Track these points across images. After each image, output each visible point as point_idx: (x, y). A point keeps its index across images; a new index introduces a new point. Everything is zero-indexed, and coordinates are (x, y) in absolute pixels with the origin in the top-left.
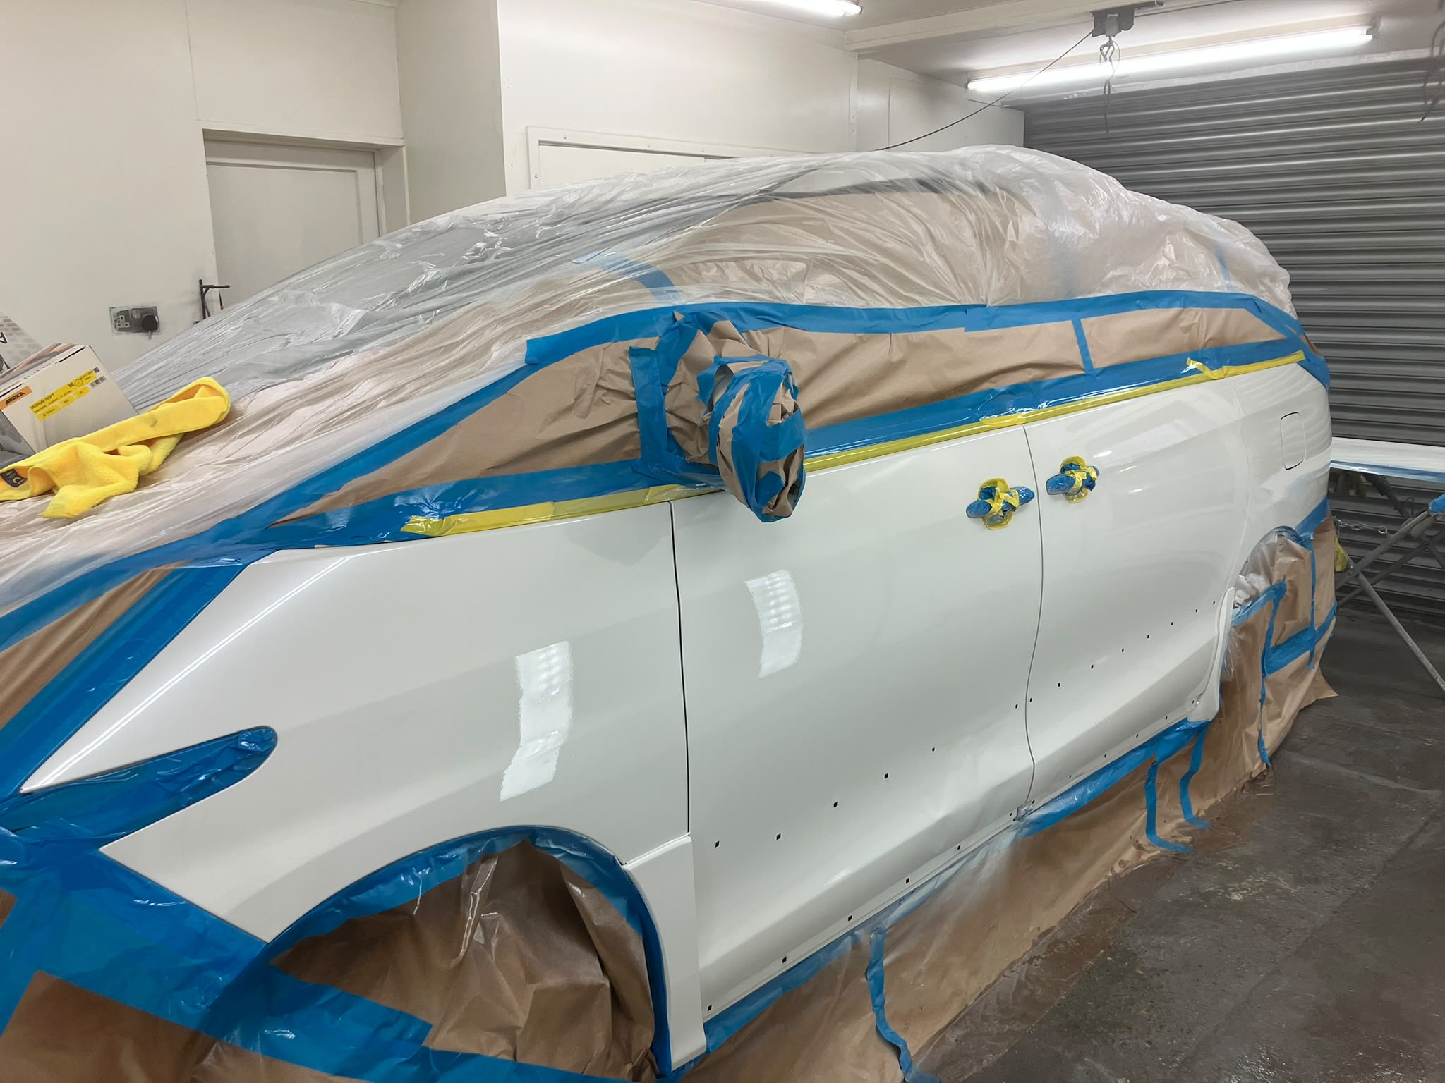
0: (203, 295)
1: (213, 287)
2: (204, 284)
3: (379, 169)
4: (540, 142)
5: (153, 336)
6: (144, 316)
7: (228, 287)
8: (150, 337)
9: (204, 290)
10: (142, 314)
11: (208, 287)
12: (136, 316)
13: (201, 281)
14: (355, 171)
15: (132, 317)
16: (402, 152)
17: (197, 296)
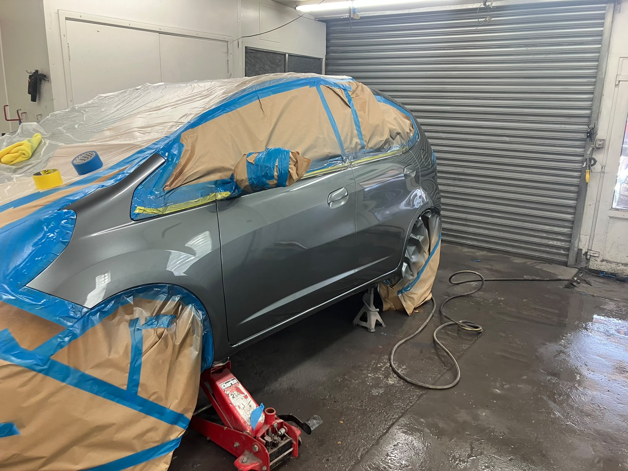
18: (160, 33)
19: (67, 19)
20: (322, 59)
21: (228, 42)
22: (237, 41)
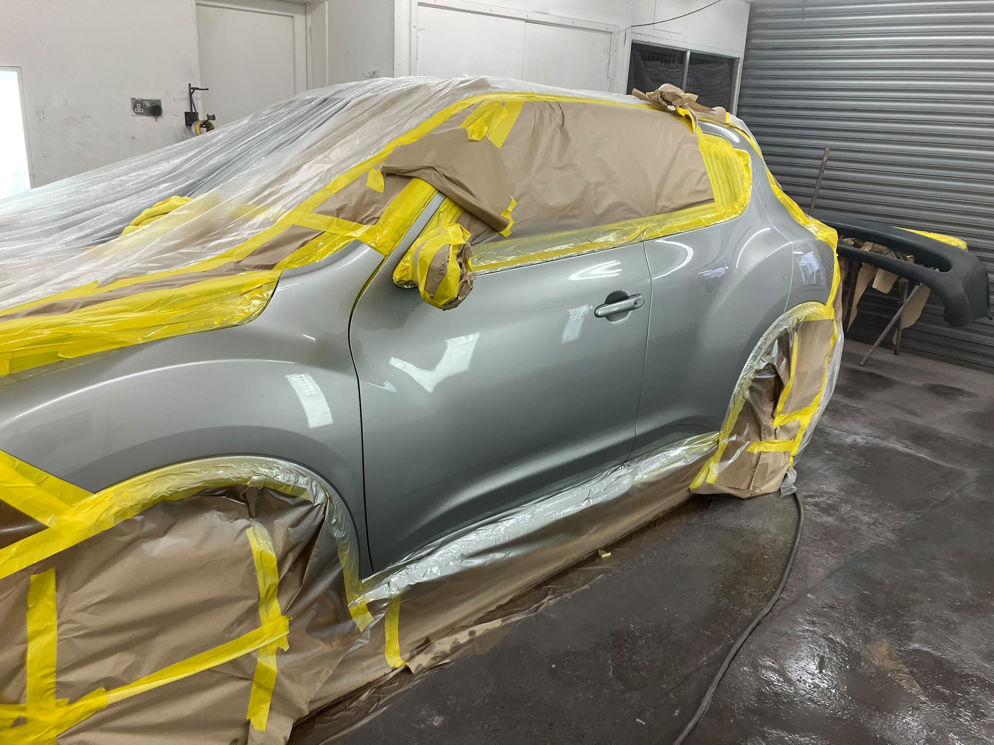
0: (191, 94)
1: (198, 89)
2: (192, 87)
3: (309, 16)
4: (419, 3)
5: (158, 120)
6: (153, 105)
7: (207, 89)
8: (156, 121)
9: (192, 90)
10: (151, 104)
11: (194, 89)
12: (148, 105)
13: (190, 84)
14: (292, 17)
15: (145, 105)
16: (325, 4)
17: (187, 95)
18: (527, 21)
19: (420, 4)
20: (739, 58)
21: (612, 33)
22: (624, 33)
